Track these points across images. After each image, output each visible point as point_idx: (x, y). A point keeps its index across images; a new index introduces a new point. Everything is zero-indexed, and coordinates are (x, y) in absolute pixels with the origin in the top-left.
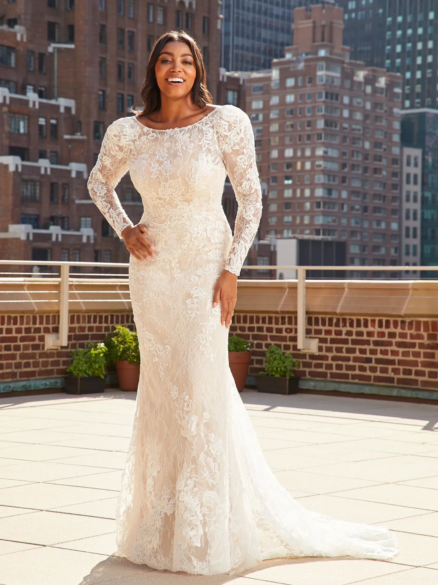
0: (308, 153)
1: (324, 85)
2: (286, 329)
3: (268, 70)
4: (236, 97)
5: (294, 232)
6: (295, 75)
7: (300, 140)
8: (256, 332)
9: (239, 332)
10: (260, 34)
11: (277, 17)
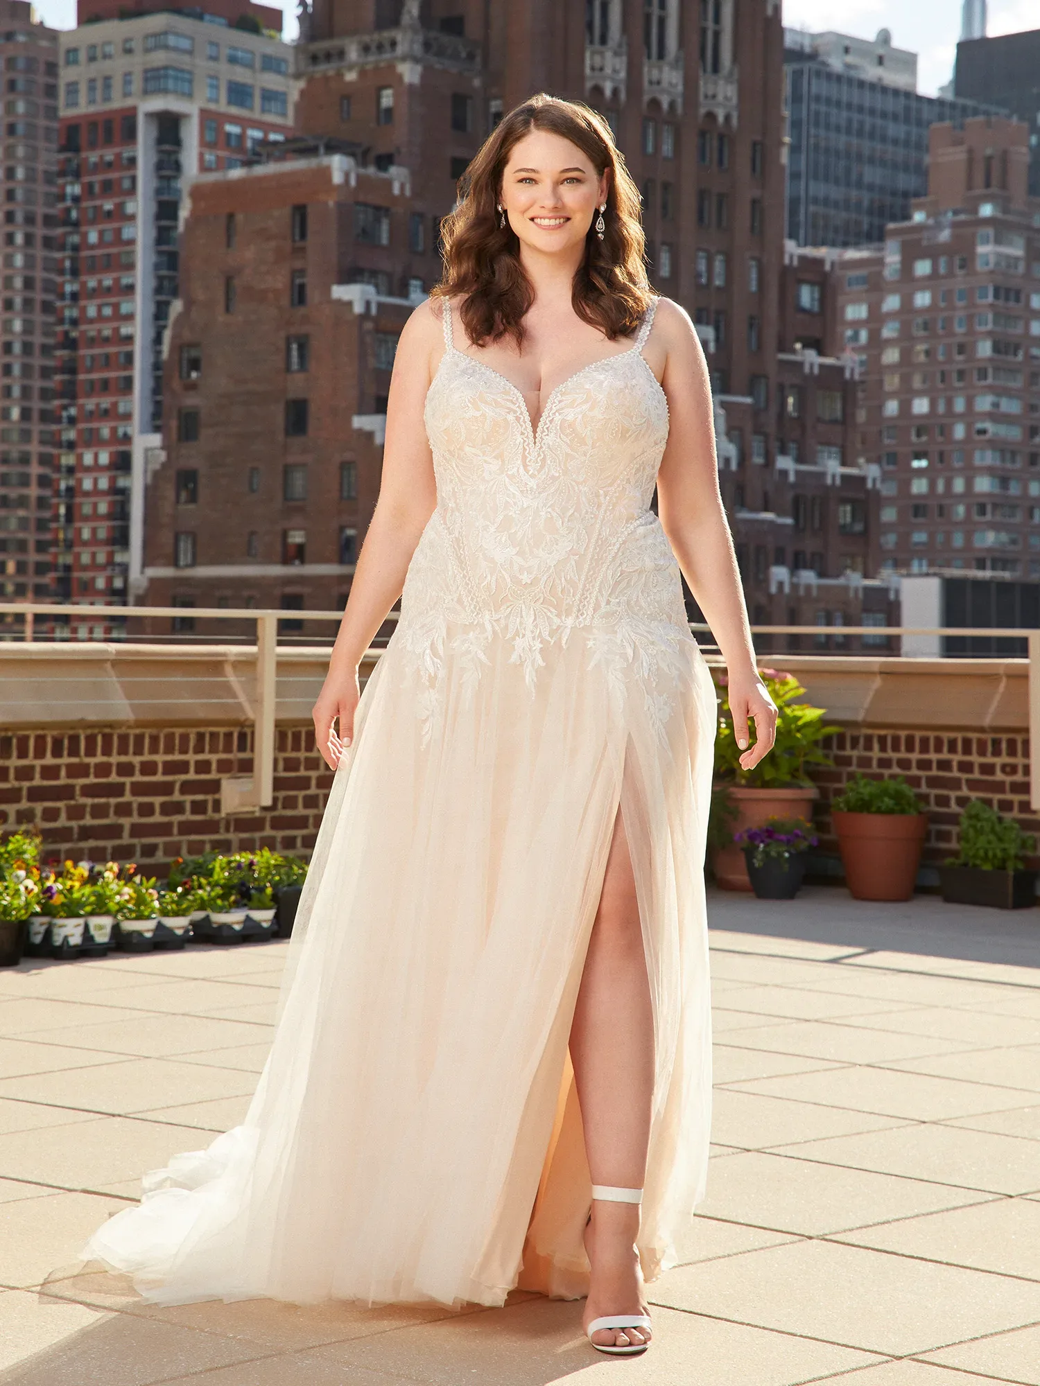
0: (959, 405)
1: (992, 272)
2: (1004, 767)
3: (876, 245)
4: (816, 295)
5: (931, 564)
6: (932, 253)
7: (943, 381)
8: (934, 772)
9: (896, 770)
10: (861, 176)
11: (895, 142)
